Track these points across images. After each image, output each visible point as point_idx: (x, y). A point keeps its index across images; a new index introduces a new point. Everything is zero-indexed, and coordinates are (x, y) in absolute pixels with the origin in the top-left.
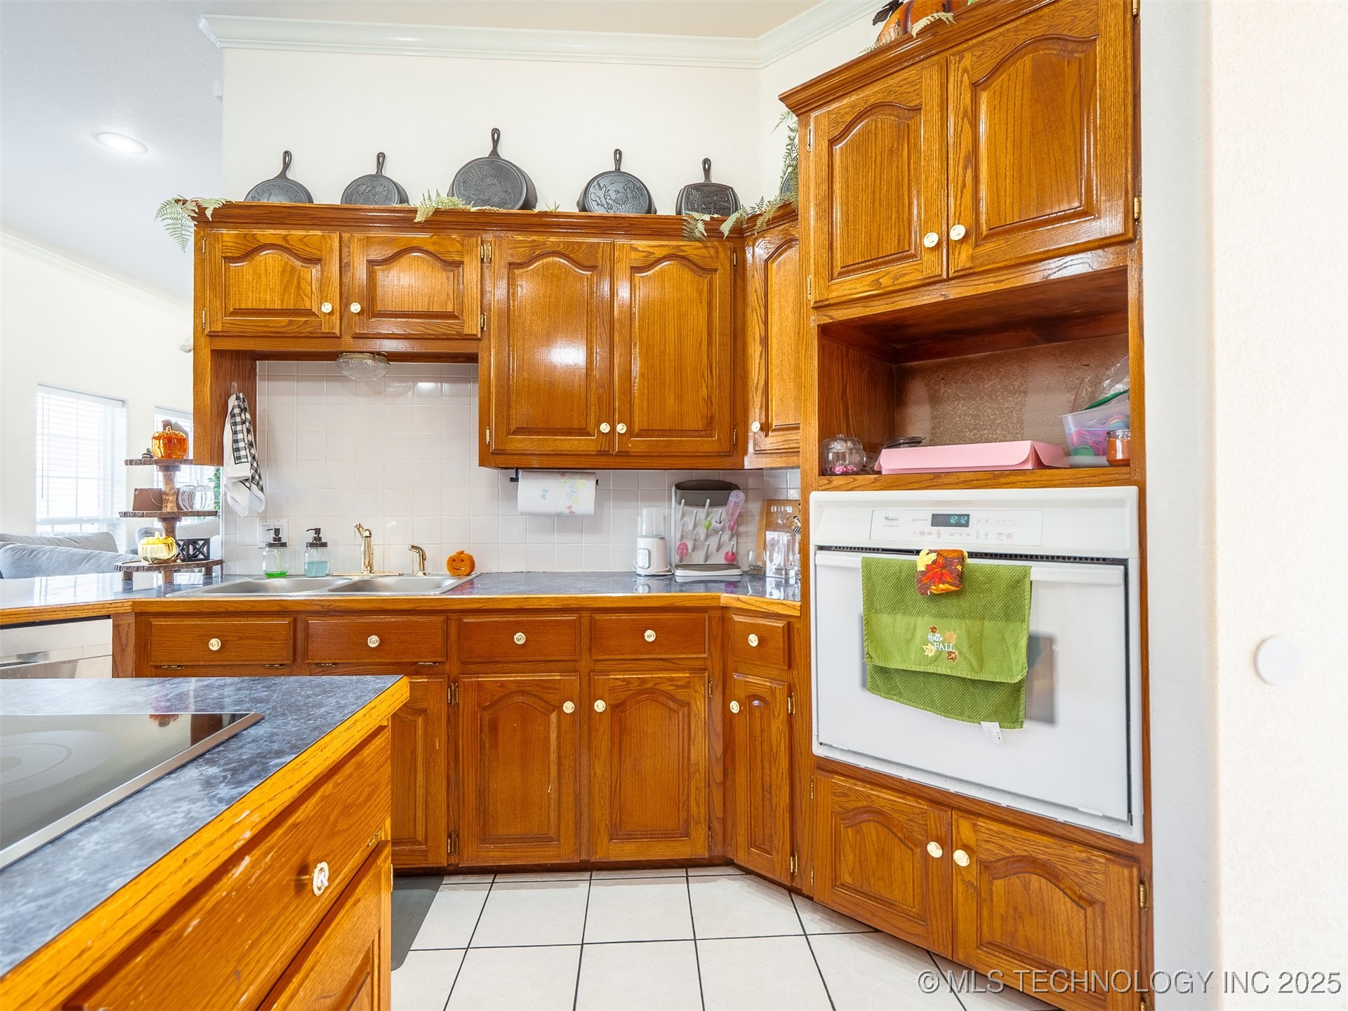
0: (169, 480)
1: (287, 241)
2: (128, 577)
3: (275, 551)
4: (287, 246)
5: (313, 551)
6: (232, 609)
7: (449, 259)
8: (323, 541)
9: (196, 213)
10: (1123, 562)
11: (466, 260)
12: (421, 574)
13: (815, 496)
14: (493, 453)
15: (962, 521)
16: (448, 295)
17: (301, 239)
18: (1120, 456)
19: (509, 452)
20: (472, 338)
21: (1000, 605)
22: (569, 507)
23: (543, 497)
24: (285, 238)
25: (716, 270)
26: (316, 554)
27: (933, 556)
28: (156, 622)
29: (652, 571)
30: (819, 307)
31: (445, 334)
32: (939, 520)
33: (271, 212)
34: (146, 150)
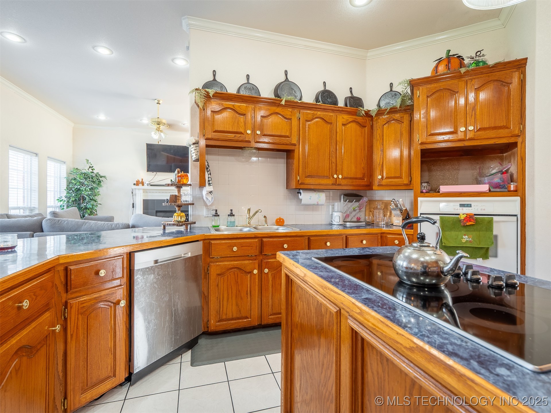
0: (179, 191)
1: (234, 107)
2: (164, 228)
3: (216, 218)
4: (234, 109)
5: (230, 217)
6: (239, 237)
7: (287, 117)
8: (233, 214)
9: (206, 94)
10: (516, 215)
11: (293, 118)
12: (266, 225)
13: (420, 199)
14: (300, 184)
15: (469, 206)
16: (287, 130)
17: (239, 107)
18: (512, 189)
19: (305, 183)
20: (295, 145)
21: (484, 228)
22: (317, 202)
23: (310, 199)
24: (233, 105)
25: (365, 127)
26: (232, 219)
27: (465, 215)
28: (213, 242)
29: (340, 223)
30: (422, 144)
31: (286, 143)
32: (462, 205)
33: (229, 96)
34: (113, 53)
